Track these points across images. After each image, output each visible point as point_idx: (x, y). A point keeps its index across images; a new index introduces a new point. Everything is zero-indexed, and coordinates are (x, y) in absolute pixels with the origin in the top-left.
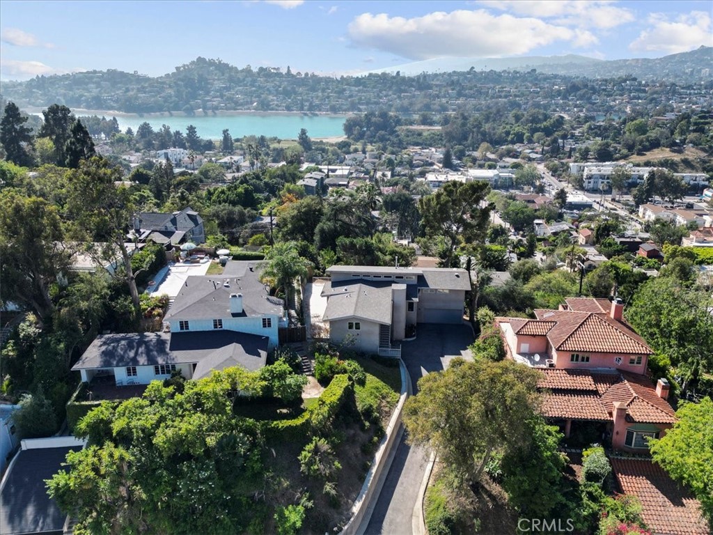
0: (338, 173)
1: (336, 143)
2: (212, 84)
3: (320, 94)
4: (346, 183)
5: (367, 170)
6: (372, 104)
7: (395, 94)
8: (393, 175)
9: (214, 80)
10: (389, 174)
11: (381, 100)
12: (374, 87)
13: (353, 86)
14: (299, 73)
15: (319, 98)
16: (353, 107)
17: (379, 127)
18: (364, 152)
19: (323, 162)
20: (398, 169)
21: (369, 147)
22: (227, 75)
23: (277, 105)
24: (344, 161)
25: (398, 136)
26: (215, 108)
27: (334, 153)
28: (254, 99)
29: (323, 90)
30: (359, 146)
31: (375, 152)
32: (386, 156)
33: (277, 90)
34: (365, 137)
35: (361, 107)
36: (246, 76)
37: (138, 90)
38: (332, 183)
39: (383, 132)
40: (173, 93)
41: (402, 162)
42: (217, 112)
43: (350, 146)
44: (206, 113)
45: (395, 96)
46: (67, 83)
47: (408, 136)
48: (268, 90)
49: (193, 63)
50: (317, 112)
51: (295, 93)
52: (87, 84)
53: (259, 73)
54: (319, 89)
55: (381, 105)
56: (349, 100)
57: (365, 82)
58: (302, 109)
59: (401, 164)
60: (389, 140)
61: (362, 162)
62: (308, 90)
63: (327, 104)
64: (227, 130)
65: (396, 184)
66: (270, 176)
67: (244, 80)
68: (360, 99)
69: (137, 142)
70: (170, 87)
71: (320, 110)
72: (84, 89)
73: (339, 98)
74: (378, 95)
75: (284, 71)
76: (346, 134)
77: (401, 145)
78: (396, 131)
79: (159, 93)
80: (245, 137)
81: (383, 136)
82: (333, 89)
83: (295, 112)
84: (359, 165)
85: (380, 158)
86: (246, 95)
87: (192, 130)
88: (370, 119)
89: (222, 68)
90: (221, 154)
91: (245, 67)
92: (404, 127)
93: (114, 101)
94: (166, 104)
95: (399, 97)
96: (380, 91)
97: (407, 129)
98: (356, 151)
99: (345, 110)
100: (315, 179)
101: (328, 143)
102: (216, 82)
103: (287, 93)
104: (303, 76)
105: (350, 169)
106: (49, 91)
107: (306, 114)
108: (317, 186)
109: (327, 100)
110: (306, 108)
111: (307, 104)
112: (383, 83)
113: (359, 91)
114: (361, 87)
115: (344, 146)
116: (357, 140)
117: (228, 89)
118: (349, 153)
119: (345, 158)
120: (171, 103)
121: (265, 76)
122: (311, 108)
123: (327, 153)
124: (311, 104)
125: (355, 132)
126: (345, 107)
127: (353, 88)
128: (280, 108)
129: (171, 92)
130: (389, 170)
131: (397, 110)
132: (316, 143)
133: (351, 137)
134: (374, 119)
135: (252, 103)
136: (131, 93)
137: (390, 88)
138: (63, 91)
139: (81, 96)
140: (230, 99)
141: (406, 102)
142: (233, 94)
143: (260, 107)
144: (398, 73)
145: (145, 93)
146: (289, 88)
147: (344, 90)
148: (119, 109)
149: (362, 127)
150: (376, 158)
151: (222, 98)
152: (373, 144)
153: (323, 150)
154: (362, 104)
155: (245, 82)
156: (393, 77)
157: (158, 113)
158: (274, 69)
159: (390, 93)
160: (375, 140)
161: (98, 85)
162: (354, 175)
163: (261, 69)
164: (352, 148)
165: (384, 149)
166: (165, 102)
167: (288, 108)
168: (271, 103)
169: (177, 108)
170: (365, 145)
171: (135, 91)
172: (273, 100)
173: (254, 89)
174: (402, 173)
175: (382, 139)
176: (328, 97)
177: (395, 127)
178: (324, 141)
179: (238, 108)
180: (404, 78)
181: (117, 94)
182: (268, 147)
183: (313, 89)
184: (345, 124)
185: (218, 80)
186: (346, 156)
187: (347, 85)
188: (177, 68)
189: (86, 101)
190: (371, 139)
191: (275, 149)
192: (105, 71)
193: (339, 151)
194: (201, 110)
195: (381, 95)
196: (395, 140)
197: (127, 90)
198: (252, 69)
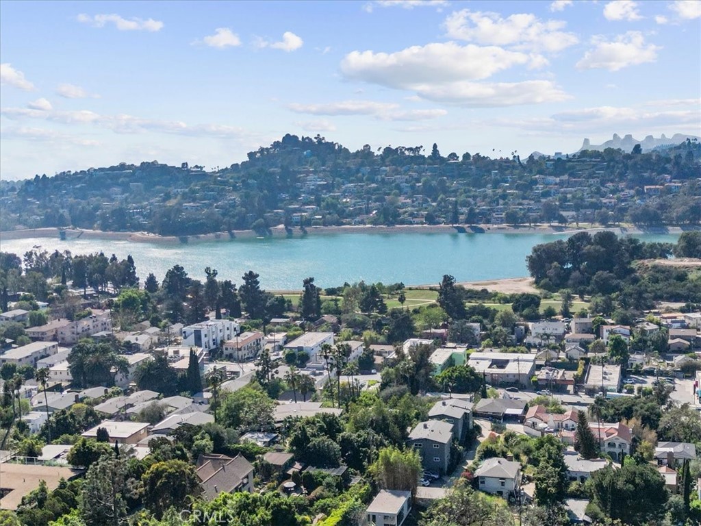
0: (511, 369)
1: (513, 296)
2: (304, 181)
3: (489, 192)
4: (519, 412)
5: (571, 359)
6: (586, 207)
7: (632, 188)
8: (624, 374)
9: (308, 173)
10: (615, 371)
11: (604, 200)
12: (591, 176)
13: (550, 174)
14: (453, 155)
15: (488, 200)
16: (551, 214)
17: (599, 262)
18: (566, 314)
19: (483, 339)
20: (637, 358)
21: (578, 305)
22: (330, 164)
23: (412, 215)
24: (525, 337)
25: (635, 281)
26: (307, 223)
27: (507, 321)
28: (372, 205)
29: (496, 184)
30: (555, 302)
31: (589, 320)
32: (612, 329)
33: (413, 187)
34: (570, 282)
35: (564, 214)
36: (362, 165)
37: (184, 196)
38: (491, 411)
39: (605, 274)
40: (238, 200)
41: (645, 342)
42: (307, 229)
43: (538, 304)
44: (289, 231)
45: (632, 192)
46: (78, 186)
47: (656, 281)
48: (398, 187)
49: (276, 144)
50: (482, 226)
51: (445, 191)
52: (108, 187)
53: (383, 157)
54: (487, 183)
55: (604, 210)
56: (543, 200)
57: (573, 167)
58: (455, 220)
59: (641, 346)
60: (617, 288)
61: (560, 338)
62: (468, 184)
63: (502, 210)
64: (312, 280)
65: (628, 413)
66: (356, 422)
67: (358, 171)
68: (564, 200)
69: (160, 301)
70: (235, 189)
71: (488, 222)
72: (103, 196)
73: (524, 198)
74: (598, 189)
75: (427, 152)
76: (532, 275)
77: (643, 302)
78: (633, 271)
79: (216, 200)
80: (346, 285)
81: (606, 280)
82: (513, 182)
83: (443, 225)
84: (554, 348)
85: (598, 333)
86: (360, 197)
87: (251, 278)
88: (579, 248)
89: (322, 150)
90: (299, 323)
91: (360, 148)
92: (649, 263)
93: (144, 216)
94: (226, 219)
95: (640, 193)
96: (603, 183)
97: (655, 267)
98: (550, 314)
99: (535, 221)
100: (450, 419)
101: (496, 294)
102: (311, 177)
103: (430, 192)
104: (460, 159)
105: (534, 361)
106: (51, 200)
107: (461, 230)
108: (454, 439)
109: (501, 202)
110: (462, 217)
111: (465, 210)
112: (608, 167)
113: (561, 184)
114: (565, 177)
115: (525, 304)
116: (551, 288)
117: (329, 188)
118: (536, 318)
119: (527, 329)
120: (233, 216)
121: (393, 163)
122: (472, 218)
123: (492, 320)
124: (471, 211)
125: (551, 273)
126: (533, 215)
127: (551, 179)
128: (416, 220)
129: (235, 197)
130: (616, 363)
131: (636, 220)
132: (473, 295)
133: (542, 282)
134: (587, 248)
135: (368, 211)
136: (172, 203)
137: (622, 176)
138: (71, 200)
139: (96, 208)
140: (331, 206)
141: (653, 202)
142: (337, 198)
143: (382, 220)
144: (637, 148)
145: (194, 200)
146: (434, 183)
147: (535, 182)
148: (150, 230)
149: (563, 263)
150: (590, 331)
151: (319, 205)
152: (586, 297)
153: (487, 314)
154: (567, 208)
155: (360, 175)
156: (628, 157)
157: (211, 235)
158: (410, 149)
159: (622, 185)
160: (589, 288)
161: (125, 187)
162: (542, 374)
163: (388, 150)
164: (544, 304)
165: (608, 310)
166: (224, 215)
167: (431, 219)
168: (401, 211)
169: (242, 224)
170: (568, 298)
171: (179, 197)
172: (405, 205)
173: (374, 185)
174: (645, 367)
175: (605, 288)
176: (504, 197)
177: (629, 263)
178: (490, 289)
179: (344, 221)
180: (648, 158)
181: (152, 204)
182: (383, 309)
183: (477, 183)
184: (530, 258)
185: (315, 172)
186: (530, 325)
187: (540, 172)
188: (251, 155)
189: (103, 217)
190: (582, 288)
191: (394, 313)
192: (138, 164)
193: (516, 316)
194: (282, 226)
195: (603, 189)
196: (629, 288)
197: (168, 197)
198: (372, 150)
